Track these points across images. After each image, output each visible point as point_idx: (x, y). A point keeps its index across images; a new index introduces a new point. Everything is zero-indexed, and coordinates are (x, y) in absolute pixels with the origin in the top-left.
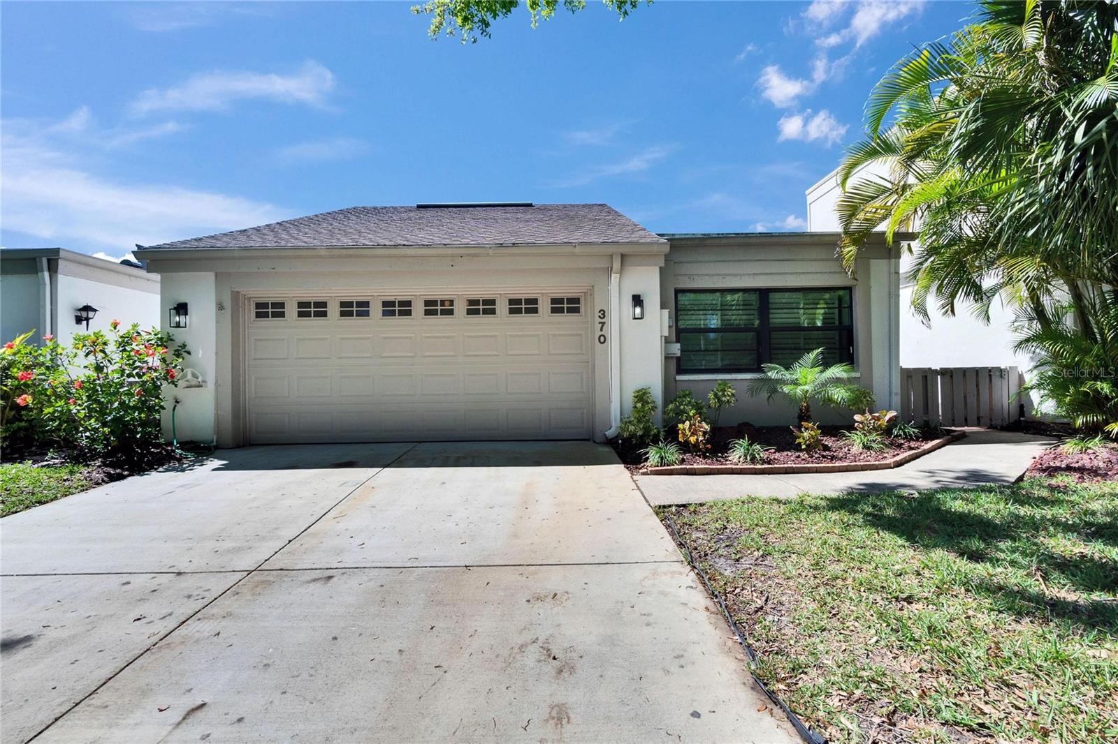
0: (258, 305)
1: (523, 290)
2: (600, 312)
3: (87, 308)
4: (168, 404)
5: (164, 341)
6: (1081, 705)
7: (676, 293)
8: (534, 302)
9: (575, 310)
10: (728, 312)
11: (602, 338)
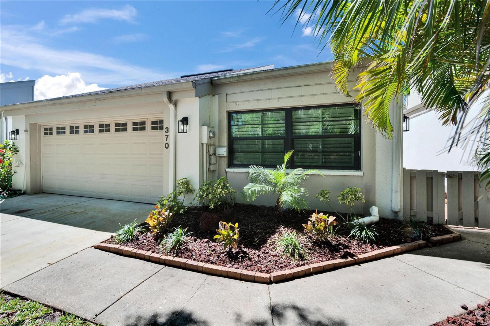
0: (46, 129)
2: (166, 129)
7: (230, 114)
8: (143, 123)
9: (161, 128)
10: (266, 126)
11: (167, 145)
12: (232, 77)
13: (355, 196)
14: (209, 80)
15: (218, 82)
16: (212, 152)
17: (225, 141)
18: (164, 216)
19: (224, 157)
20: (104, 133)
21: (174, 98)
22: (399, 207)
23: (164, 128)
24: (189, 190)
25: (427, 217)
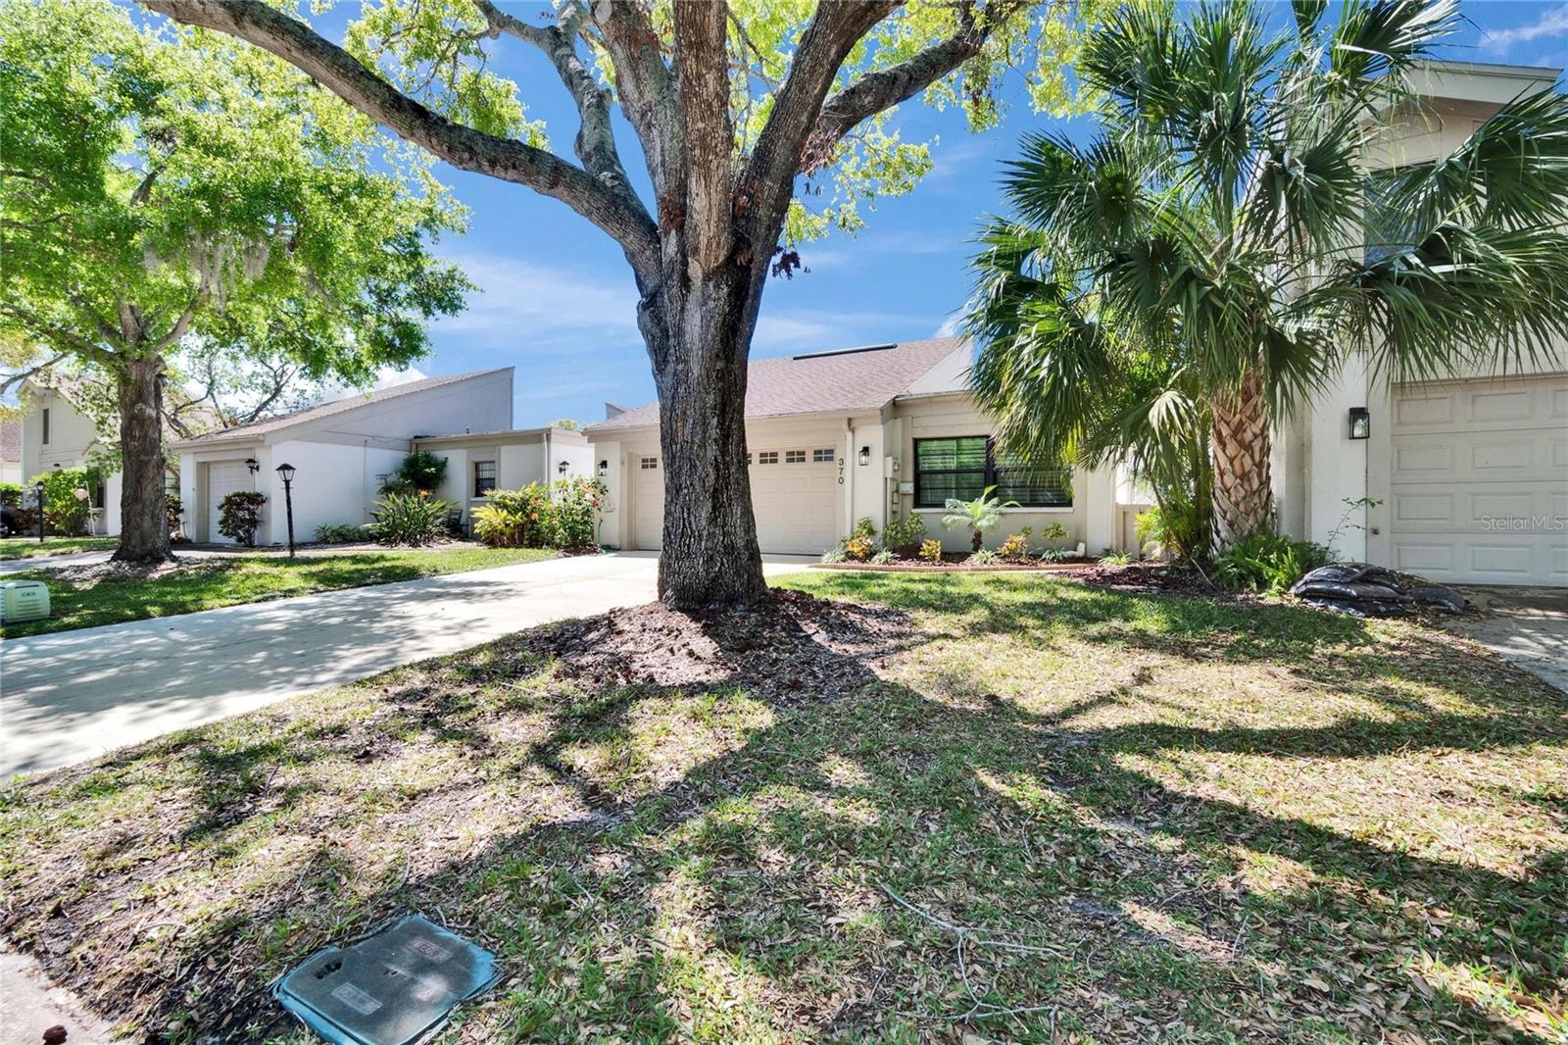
1: (796, 445)
2: (840, 460)
3: (564, 463)
4: (596, 522)
5: (595, 485)
6: (998, 583)
7: (916, 442)
8: (803, 453)
9: (831, 459)
10: (963, 456)
11: (841, 480)
12: (921, 398)
13: (1057, 530)
14: (892, 402)
15: (902, 403)
16: (895, 489)
17: (910, 476)
18: (863, 545)
19: (909, 494)
22: (1110, 544)
23: (836, 459)
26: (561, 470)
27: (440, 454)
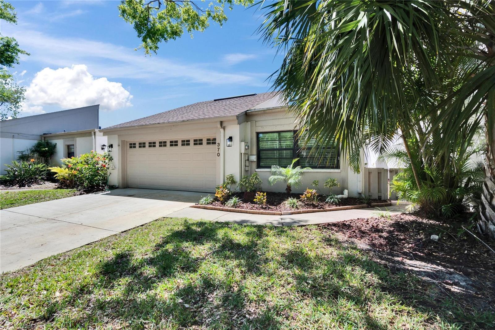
0: (131, 144)
3: (103, 145)
7: (258, 134)
8: (201, 140)
9: (214, 143)
10: (282, 141)
11: (218, 154)
12: (260, 111)
13: (333, 183)
14: (245, 113)
15: (250, 113)
16: (247, 159)
17: (255, 151)
18: (225, 192)
19: (254, 162)
20: (174, 146)
21: (224, 125)
22: (361, 190)
23: (217, 143)
24: (233, 182)
25: (378, 196)
26: (102, 149)
27: (54, 142)
